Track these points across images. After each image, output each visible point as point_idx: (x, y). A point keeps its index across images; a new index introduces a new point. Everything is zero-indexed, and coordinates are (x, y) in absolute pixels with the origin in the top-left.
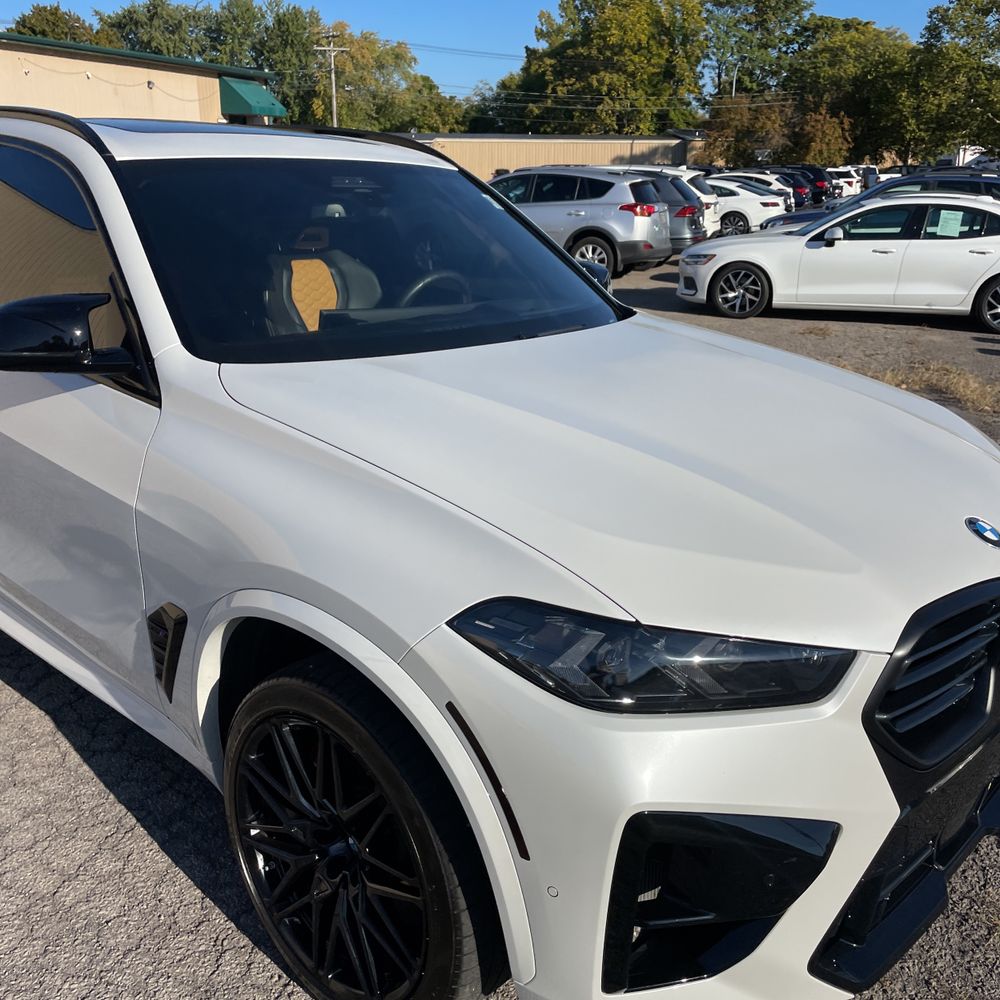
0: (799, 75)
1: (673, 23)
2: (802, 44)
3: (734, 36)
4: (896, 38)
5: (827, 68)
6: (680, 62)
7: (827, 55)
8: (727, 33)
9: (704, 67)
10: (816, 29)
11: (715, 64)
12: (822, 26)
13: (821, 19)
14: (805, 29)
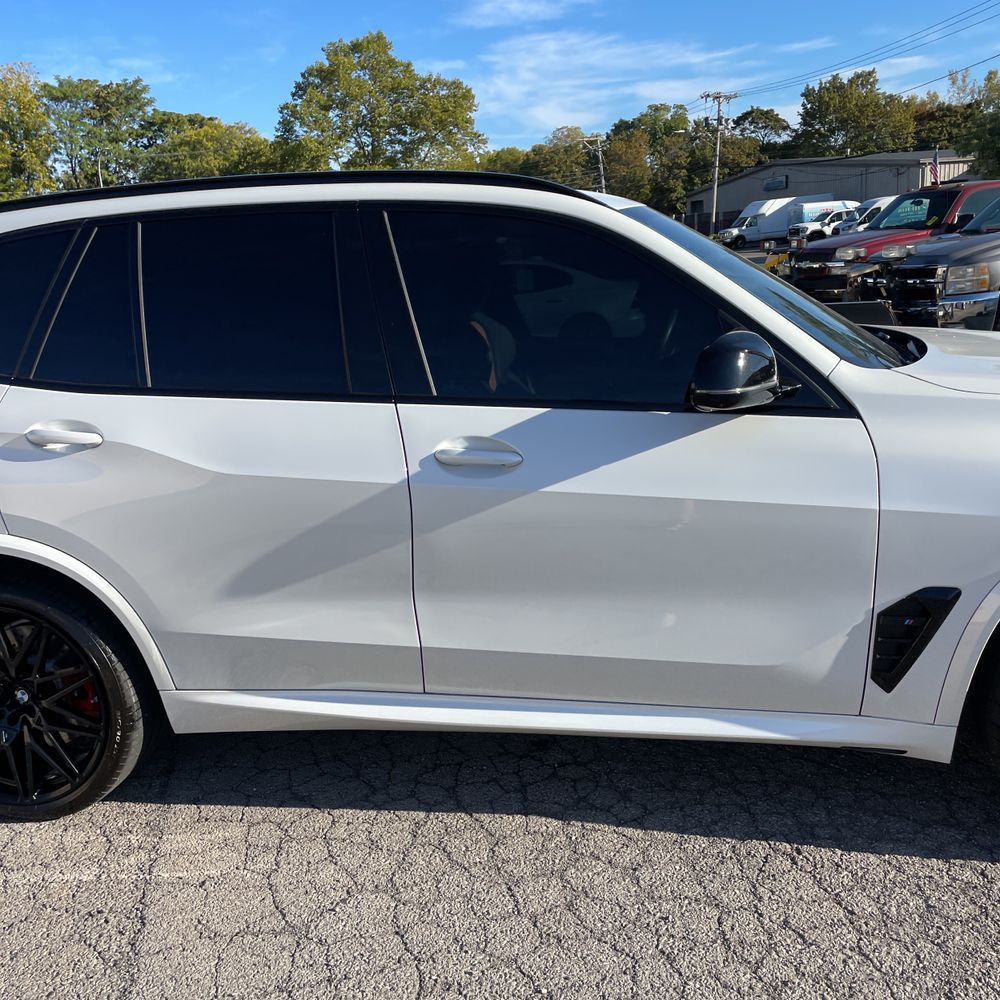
0: (163, 168)
1: (11, 116)
2: (151, 138)
3: (82, 130)
4: (246, 133)
5: (188, 160)
6: (26, 155)
7: (187, 148)
8: (72, 127)
9: (55, 160)
10: (164, 123)
11: (65, 158)
12: (168, 121)
13: (164, 114)
14: (152, 124)
